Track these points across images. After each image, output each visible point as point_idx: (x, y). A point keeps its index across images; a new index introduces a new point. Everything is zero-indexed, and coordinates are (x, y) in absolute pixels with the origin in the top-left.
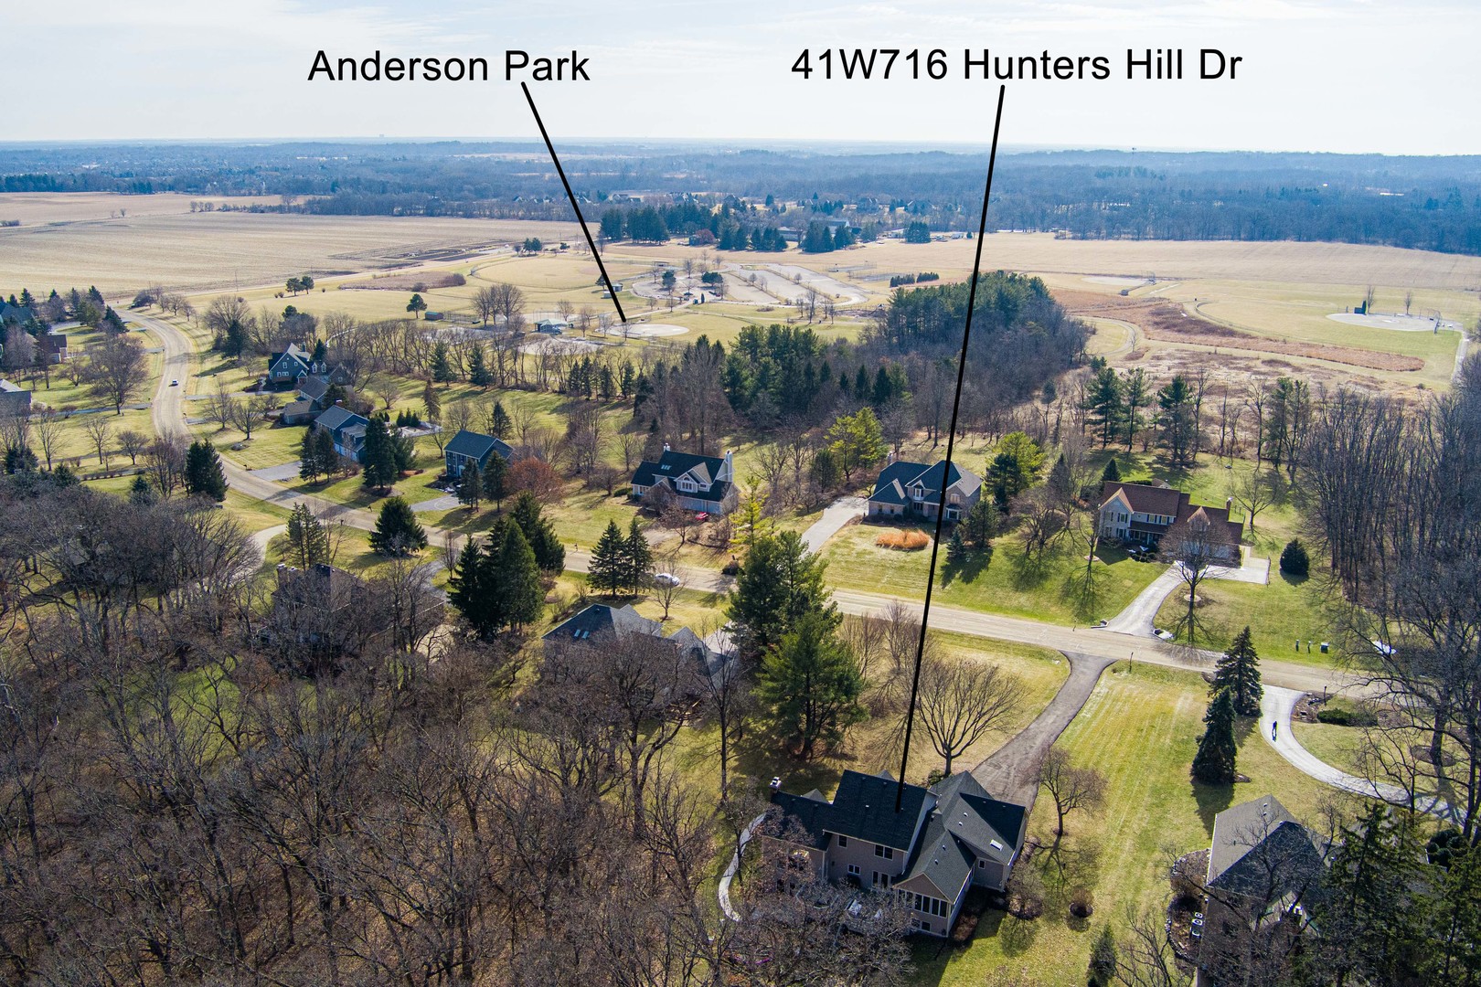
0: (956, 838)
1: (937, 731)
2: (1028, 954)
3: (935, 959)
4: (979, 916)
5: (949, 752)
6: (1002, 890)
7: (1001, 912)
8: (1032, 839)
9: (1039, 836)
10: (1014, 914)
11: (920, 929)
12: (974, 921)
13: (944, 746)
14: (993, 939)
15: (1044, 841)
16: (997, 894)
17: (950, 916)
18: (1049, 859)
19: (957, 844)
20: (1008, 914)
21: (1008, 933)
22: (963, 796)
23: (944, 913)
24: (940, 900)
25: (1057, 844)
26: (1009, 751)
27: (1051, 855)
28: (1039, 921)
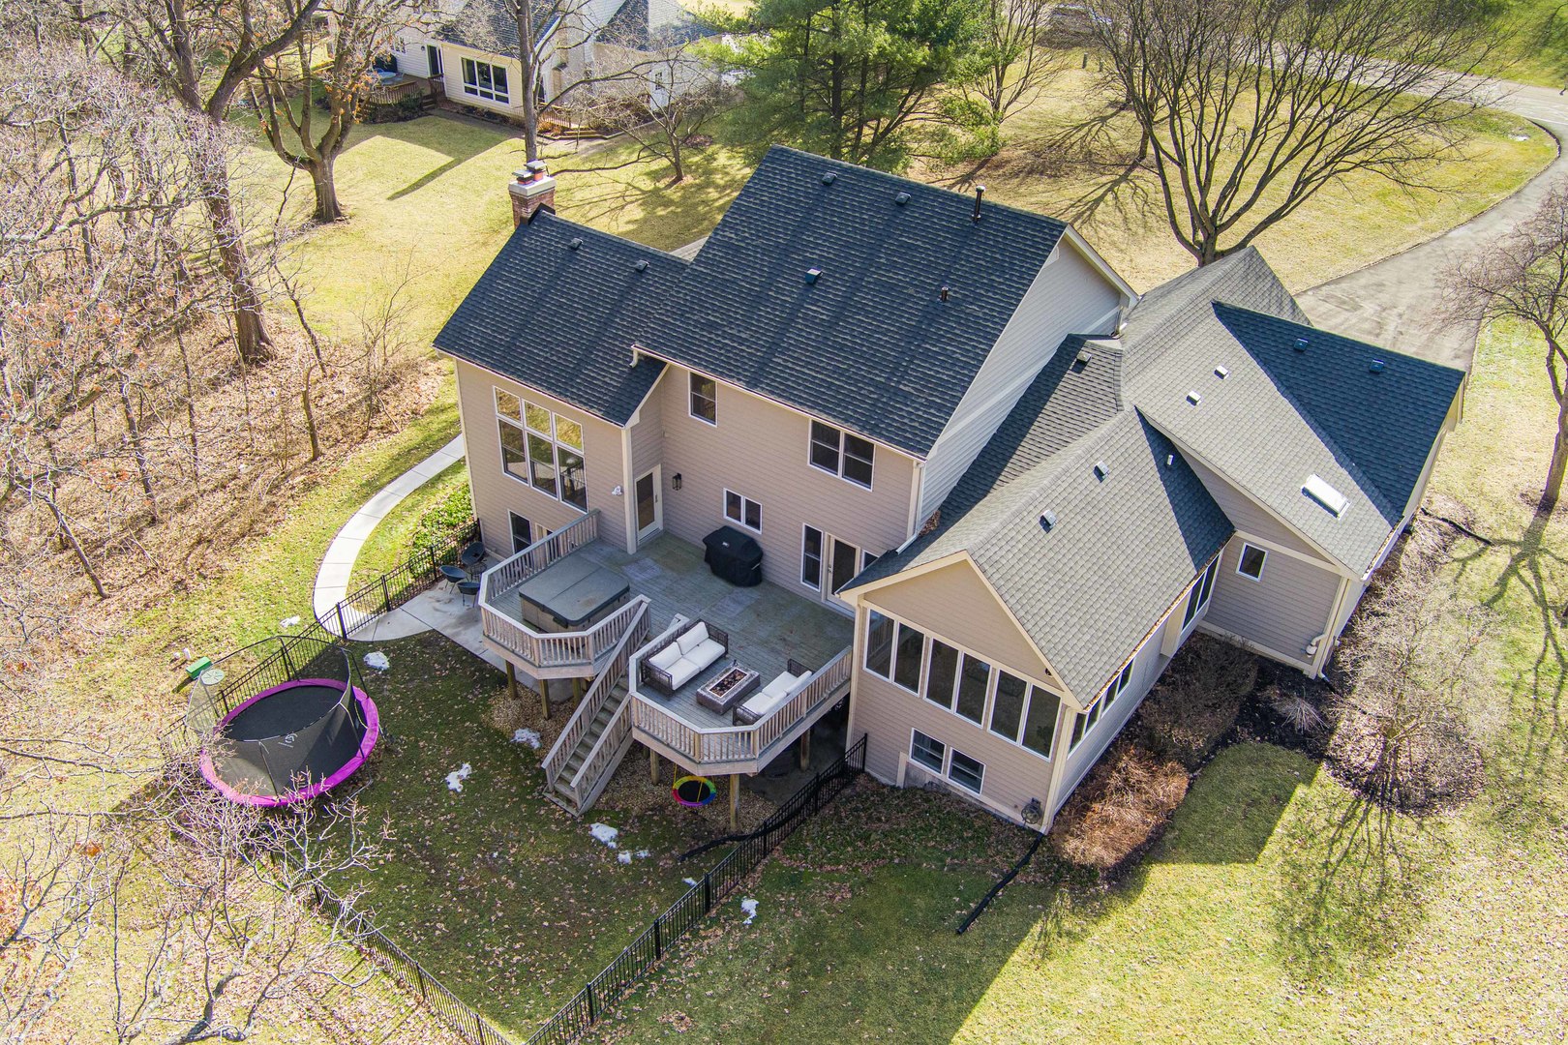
0: (1161, 443)
1: (1181, 163)
2: (1395, 977)
3: (962, 929)
4: (1196, 764)
5: (1211, 238)
6: (1313, 670)
7: (1297, 757)
8: (1444, 507)
9: (1472, 501)
10: (1349, 777)
11: (944, 776)
12: (1172, 787)
13: (1199, 217)
14: (1240, 872)
15: (1487, 522)
16: (1292, 679)
17: (1065, 763)
18: (1503, 582)
19: (1163, 468)
20: (1323, 773)
21: (1313, 856)
22: (1223, 312)
23: (1041, 739)
24: (1031, 682)
25: (1533, 536)
26: (1388, 274)
27: (1512, 570)
28: (1457, 823)
